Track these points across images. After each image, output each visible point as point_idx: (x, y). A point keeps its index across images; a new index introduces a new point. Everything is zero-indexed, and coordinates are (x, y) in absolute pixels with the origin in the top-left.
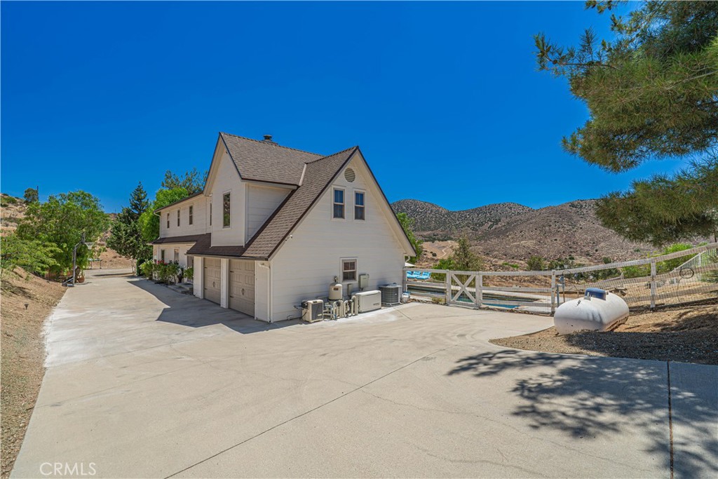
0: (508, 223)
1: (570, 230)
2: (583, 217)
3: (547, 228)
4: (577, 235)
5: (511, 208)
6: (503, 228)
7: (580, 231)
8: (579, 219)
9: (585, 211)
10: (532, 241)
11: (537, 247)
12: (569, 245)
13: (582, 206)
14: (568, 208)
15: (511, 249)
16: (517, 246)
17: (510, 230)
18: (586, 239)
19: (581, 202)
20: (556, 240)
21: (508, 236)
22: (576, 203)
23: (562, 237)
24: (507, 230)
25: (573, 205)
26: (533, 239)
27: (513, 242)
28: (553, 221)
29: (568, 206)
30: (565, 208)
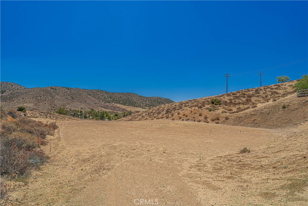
1: (51, 99)
2: (57, 94)
3: (39, 98)
4: (55, 102)
7: (56, 100)
8: (55, 95)
9: (58, 91)
11: (35, 107)
12: (52, 106)
13: (56, 89)
14: (49, 89)
17: (15, 98)
18: (60, 104)
19: (56, 87)
20: (45, 104)
21: (13, 101)
22: (53, 87)
23: (48, 102)
25: (52, 88)
26: (31, 103)
27: (18, 104)
28: (42, 95)
29: (50, 88)
30: (48, 89)
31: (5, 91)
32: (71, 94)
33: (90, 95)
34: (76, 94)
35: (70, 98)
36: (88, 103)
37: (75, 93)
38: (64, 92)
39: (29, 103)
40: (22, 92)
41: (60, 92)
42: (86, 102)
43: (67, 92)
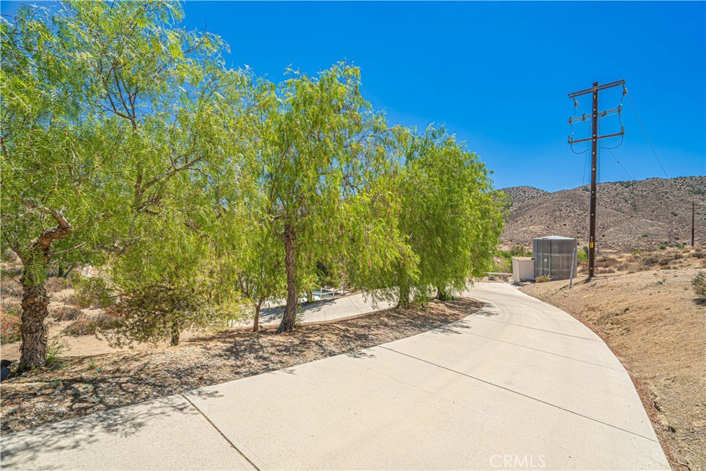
0: (520, 208)
3: (558, 213)
4: (587, 219)
5: (524, 192)
6: (514, 213)
9: (598, 195)
10: (541, 226)
11: (544, 233)
12: (577, 230)
13: (596, 190)
14: (581, 192)
15: (517, 235)
16: (525, 232)
17: (521, 215)
19: (596, 186)
20: (565, 225)
21: (517, 221)
22: (590, 187)
23: (572, 221)
24: (517, 215)
25: (586, 189)
26: (542, 224)
27: (522, 227)
28: (565, 205)
29: (581, 189)
30: (577, 192)
31: (512, 205)
32: (633, 198)
33: (698, 192)
34: (646, 197)
35: (626, 207)
36: (681, 218)
37: (644, 193)
38: (614, 193)
39: (539, 224)
40: (534, 203)
41: (603, 196)
42: (676, 215)
43: (622, 194)
